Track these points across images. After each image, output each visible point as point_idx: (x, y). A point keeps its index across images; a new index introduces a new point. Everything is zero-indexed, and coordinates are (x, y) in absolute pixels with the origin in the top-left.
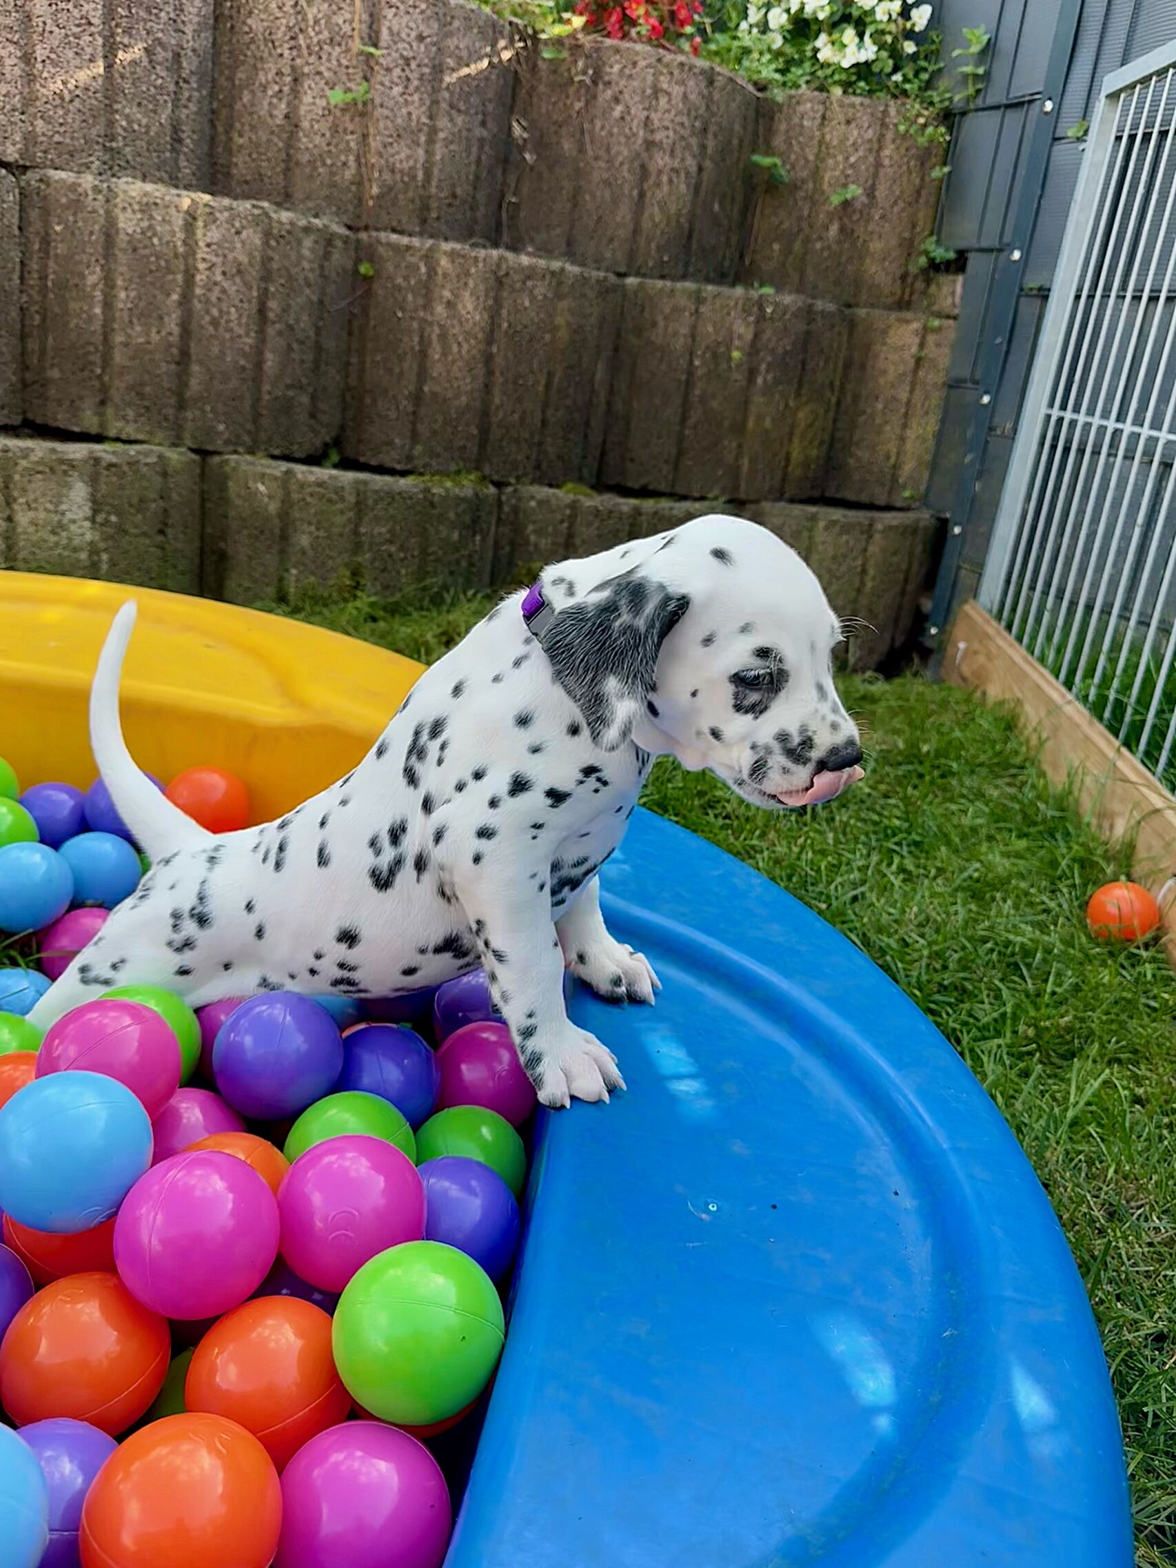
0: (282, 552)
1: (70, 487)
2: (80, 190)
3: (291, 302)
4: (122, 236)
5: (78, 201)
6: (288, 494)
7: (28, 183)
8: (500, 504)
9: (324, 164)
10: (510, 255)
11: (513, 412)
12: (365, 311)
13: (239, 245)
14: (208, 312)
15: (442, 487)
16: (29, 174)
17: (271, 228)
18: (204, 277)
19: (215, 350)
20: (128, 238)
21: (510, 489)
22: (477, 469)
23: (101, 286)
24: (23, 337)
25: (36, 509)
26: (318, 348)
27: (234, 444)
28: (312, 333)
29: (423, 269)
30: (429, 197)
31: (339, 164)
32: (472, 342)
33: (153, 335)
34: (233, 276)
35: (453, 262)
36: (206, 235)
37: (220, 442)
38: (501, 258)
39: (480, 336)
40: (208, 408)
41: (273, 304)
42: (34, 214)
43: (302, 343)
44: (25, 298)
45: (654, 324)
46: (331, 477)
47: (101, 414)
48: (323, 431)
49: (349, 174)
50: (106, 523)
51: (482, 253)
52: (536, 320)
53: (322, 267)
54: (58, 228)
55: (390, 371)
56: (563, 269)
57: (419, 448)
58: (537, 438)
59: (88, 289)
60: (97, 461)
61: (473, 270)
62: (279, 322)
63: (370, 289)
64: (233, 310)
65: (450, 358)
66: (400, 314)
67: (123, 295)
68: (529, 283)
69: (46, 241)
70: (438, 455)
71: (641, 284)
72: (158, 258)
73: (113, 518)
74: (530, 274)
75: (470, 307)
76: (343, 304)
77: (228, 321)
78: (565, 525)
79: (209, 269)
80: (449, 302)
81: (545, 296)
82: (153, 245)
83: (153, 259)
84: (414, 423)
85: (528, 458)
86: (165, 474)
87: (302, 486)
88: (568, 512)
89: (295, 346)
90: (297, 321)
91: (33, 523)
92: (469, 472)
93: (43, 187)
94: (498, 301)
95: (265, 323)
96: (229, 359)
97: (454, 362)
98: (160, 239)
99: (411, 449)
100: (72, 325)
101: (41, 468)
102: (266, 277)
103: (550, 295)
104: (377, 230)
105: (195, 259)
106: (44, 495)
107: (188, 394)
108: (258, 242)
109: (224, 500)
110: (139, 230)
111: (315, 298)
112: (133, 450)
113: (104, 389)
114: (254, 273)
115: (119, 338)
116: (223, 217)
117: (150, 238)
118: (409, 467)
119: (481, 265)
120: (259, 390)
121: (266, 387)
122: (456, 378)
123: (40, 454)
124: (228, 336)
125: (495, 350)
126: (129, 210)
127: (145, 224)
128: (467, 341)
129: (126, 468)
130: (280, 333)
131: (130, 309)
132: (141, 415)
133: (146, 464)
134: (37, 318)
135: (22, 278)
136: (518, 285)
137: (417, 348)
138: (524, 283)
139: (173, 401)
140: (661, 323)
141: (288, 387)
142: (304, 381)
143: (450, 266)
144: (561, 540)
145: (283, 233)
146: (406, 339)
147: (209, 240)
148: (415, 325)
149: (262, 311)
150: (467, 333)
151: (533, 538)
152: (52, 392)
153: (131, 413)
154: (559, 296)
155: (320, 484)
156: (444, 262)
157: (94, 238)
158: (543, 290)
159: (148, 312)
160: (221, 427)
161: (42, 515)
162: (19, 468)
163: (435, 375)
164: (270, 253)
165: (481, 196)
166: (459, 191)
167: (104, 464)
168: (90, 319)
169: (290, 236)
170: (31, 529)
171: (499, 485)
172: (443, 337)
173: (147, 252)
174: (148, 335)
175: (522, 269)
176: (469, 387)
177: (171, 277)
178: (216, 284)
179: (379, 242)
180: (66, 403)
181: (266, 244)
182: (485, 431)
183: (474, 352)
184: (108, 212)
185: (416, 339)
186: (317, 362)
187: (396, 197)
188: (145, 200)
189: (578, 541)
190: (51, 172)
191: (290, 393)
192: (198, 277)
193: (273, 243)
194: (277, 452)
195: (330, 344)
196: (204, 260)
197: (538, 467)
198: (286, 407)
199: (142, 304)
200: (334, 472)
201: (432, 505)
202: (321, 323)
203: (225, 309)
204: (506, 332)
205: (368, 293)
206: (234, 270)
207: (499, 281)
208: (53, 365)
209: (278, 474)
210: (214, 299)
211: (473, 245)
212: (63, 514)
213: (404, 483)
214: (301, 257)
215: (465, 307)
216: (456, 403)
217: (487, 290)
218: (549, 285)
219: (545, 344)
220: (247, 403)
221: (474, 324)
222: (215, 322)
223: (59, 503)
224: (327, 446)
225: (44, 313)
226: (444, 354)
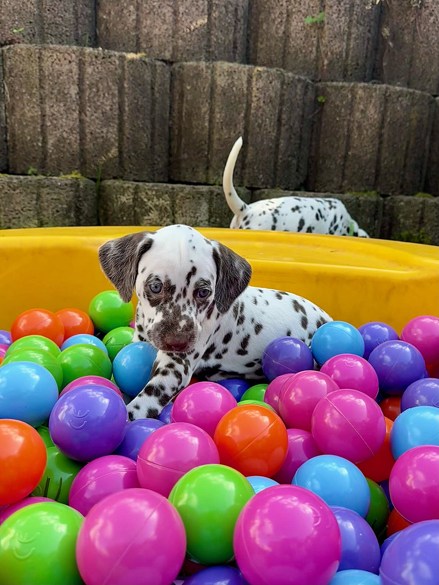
1: (200, 204)
2: (200, 69)
3: (292, 115)
4: (219, 88)
5: (198, 74)
7: (174, 69)
8: (384, 206)
9: (301, 52)
10: (391, 87)
11: (392, 160)
12: (320, 120)
13: (271, 89)
14: (256, 121)
15: (363, 197)
16: (174, 65)
17: (284, 81)
18: (256, 105)
19: (259, 140)
20: (221, 89)
21: (389, 198)
22: (375, 189)
23: (208, 112)
24: (170, 141)
26: (301, 138)
27: (266, 184)
28: (299, 130)
29: (350, 96)
30: (347, 65)
31: (308, 52)
32: (373, 128)
33: (232, 134)
34: (268, 104)
35: (365, 91)
36: (257, 85)
37: (260, 183)
38: (387, 88)
39: (377, 125)
40: (255, 168)
41: (284, 116)
42: (176, 83)
43: (294, 135)
44: (171, 122)
47: (207, 174)
48: (301, 177)
49: (313, 56)
50: (215, 221)
51: (378, 86)
52: (403, 116)
53: (303, 99)
54: (188, 88)
55: (332, 146)
56: (414, 92)
57: (346, 182)
58: (402, 173)
59: (202, 114)
60: (212, 192)
61: (374, 94)
62: (286, 124)
63: (323, 108)
64: (267, 120)
65: (362, 137)
66: (338, 119)
67: (218, 116)
68: (400, 99)
69: (182, 95)
70: (355, 184)
72: (235, 97)
73: (218, 220)
74: (400, 94)
75: (372, 112)
76: (311, 117)
77: (265, 125)
78: (420, 212)
79: (258, 100)
80: (362, 111)
81: (407, 105)
82: (233, 91)
83: (233, 97)
84: (343, 170)
85: (397, 182)
88: (421, 206)
89: (293, 136)
90: (294, 124)
92: (372, 190)
93: (181, 70)
94: (385, 108)
95: (281, 125)
96: (265, 143)
97: (364, 138)
98: (236, 88)
99: (342, 182)
100: (194, 132)
101: (188, 196)
102: (282, 104)
103: (409, 104)
104: (326, 81)
105: (252, 97)
106: (190, 209)
107: (247, 161)
108: (279, 87)
110: (227, 85)
111: (301, 113)
113: (208, 161)
114: (277, 101)
115: (216, 137)
116: (264, 75)
117: (232, 88)
119: (378, 92)
120: (277, 157)
121: (280, 156)
122: (365, 146)
123: (188, 189)
124: (265, 132)
125: (383, 131)
126: (222, 76)
127: (230, 81)
128: (371, 128)
130: (287, 130)
131: (221, 122)
134: (177, 131)
135: (170, 113)
136: (395, 100)
137: (346, 134)
138: (398, 99)
139: (239, 165)
141: (289, 156)
142: (295, 153)
143: (363, 94)
144: (418, 220)
145: (290, 82)
146: (341, 130)
147: (258, 86)
148: (345, 123)
149: (279, 120)
150: (371, 125)
151: (402, 220)
152: (183, 165)
154: (413, 105)
156: (360, 92)
157: (206, 90)
158: (406, 102)
159: (229, 123)
160: (261, 176)
162: (179, 197)
163: (355, 145)
164: (284, 92)
165: (368, 66)
166: (359, 62)
167: (215, 193)
168: (203, 129)
169: (292, 84)
171: (384, 196)
172: (359, 127)
173: (230, 94)
174: (230, 134)
175: (396, 92)
176: (371, 150)
177: (240, 105)
178: (260, 107)
179: (327, 86)
180: (190, 170)
181: (282, 87)
182: (378, 171)
183: (374, 133)
184: (213, 77)
185: (346, 130)
186: (300, 145)
187: (334, 66)
188: (230, 70)
189: (426, 220)
190: (185, 63)
191: (290, 159)
192: (253, 105)
193: (285, 87)
195: (306, 135)
196: (256, 96)
197: (402, 186)
198: (288, 165)
199: (227, 119)
202: (302, 126)
203: (264, 119)
204: (389, 123)
205: (322, 111)
206: (269, 100)
207: (386, 99)
208: (184, 153)
210: (259, 115)
211: (373, 83)
212: (197, 218)
213: (347, 196)
214: (296, 94)
215: (370, 112)
216: (365, 158)
217: (381, 103)
218: (409, 99)
219: (406, 128)
220: (272, 164)
221: (374, 120)
222: (260, 126)
223: (196, 213)
224: (301, 184)
225: (180, 130)
226: (360, 135)
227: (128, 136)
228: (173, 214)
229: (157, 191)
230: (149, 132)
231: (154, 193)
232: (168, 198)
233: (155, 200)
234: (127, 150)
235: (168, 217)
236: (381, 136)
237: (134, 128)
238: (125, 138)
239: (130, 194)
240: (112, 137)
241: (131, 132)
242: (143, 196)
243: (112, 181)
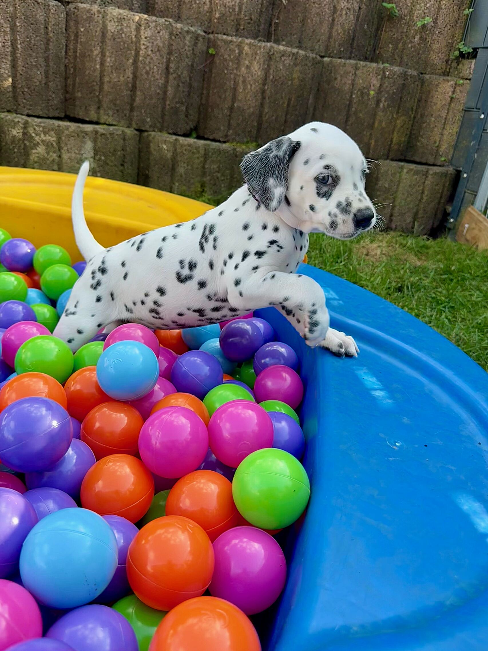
0: (172, 176)
1: (85, 143)
2: (92, 12)
3: (180, 65)
4: (109, 33)
5: (91, 17)
6: (176, 150)
7: (70, 9)
9: (195, 3)
10: (275, 46)
11: (273, 116)
12: (211, 71)
13: (159, 38)
14: (144, 68)
16: (70, 5)
17: (173, 31)
18: (144, 52)
19: (147, 85)
20: (111, 34)
23: (99, 56)
24: (66, 79)
25: (71, 153)
26: (190, 86)
27: (153, 127)
28: (188, 79)
29: (237, 51)
30: (241, 19)
31: (202, 3)
32: (257, 84)
33: (121, 78)
34: (156, 52)
35: (250, 48)
36: (145, 33)
37: (147, 126)
38: (271, 47)
39: (260, 82)
40: (143, 111)
41: (172, 65)
42: (72, 23)
43: (183, 83)
44: (67, 61)
45: (336, 79)
46: (194, 142)
47: (98, 113)
48: (190, 123)
49: (206, 7)
50: (100, 160)
51: (263, 44)
52: (285, 75)
53: (193, 49)
54: (82, 30)
55: (220, 97)
56: (297, 53)
57: (231, 131)
58: (283, 128)
59: (94, 57)
60: (96, 132)
61: (258, 52)
62: (174, 73)
63: (213, 60)
64: (155, 67)
65: (246, 91)
66: (226, 71)
67: (109, 60)
68: (283, 58)
69: (77, 36)
70: (239, 135)
71: (331, 60)
72: (124, 43)
73: (103, 158)
74: (283, 54)
75: (257, 69)
76: (202, 66)
77: (153, 73)
79: (146, 48)
80: (247, 66)
81: (290, 64)
82: (122, 37)
83: (122, 43)
84: (229, 121)
86: (124, 139)
87: (182, 146)
89: (181, 84)
90: (182, 73)
91: (70, 158)
92: (252, 142)
93: (76, 11)
94: (268, 66)
95: (169, 74)
96: (153, 89)
97: (248, 93)
98: (125, 35)
99: (228, 131)
100: (87, 73)
101: (73, 134)
102: (170, 53)
103: (292, 64)
104: (218, 34)
105: (140, 44)
106: (74, 146)
107: (135, 104)
108: (167, 37)
109: (149, 152)
110: (116, 31)
111: (190, 63)
112: (111, 128)
113: (100, 102)
114: (165, 51)
115: (106, 79)
116: (152, 25)
117: (121, 34)
118: (226, 140)
119: (262, 50)
120: (165, 104)
121: (168, 102)
122: (249, 100)
123: (73, 128)
124: (152, 79)
125: (266, 87)
126: (113, 22)
127: (119, 28)
128: (255, 84)
129: (108, 136)
130: (175, 79)
131: (112, 66)
132: (114, 113)
133: (117, 135)
134: (72, 69)
135: (66, 52)
136: (278, 59)
137: (232, 87)
138: (281, 58)
139: (128, 107)
140: (339, 78)
141: (177, 103)
142: (184, 100)
143: (249, 50)
145: (178, 33)
146: (228, 83)
147: (146, 35)
148: (232, 76)
149: (167, 68)
150: (255, 80)
152: (77, 103)
153: (111, 113)
154: (296, 65)
155: (190, 145)
156: (246, 48)
157: (97, 34)
158: (288, 61)
159: (119, 68)
160: (148, 120)
161: (73, 155)
162: (64, 134)
163: (240, 98)
164: (172, 42)
165: (262, 20)
166: (253, 17)
167: (99, 134)
168: (95, 70)
169: (180, 35)
170: (69, 161)
172: (244, 82)
173: (119, 40)
174: (119, 78)
175: (280, 52)
176: (254, 105)
177: (129, 52)
178: (148, 55)
179: (218, 38)
180: (83, 108)
181: (171, 38)
182: (260, 124)
183: (257, 88)
184: (104, 22)
185: (232, 83)
186: (189, 92)
187: (226, 18)
188: (119, 17)
190: (80, 5)
191: (178, 105)
192: (141, 52)
193: (173, 37)
194: (171, 132)
195: (195, 84)
196: (144, 44)
198: (176, 111)
199: (117, 64)
200: (195, 140)
201: (236, 156)
202: (191, 75)
203: (152, 67)
204: (272, 80)
205: (212, 62)
206: (156, 50)
207: (270, 57)
208: (78, 91)
209: (172, 141)
210: (147, 62)
211: (260, 41)
212: (82, 155)
213: (225, 146)
214: (185, 45)
215: (254, 68)
216: (248, 111)
217: (264, 61)
218: (292, 59)
219: (288, 86)
220: (160, 109)
221: (258, 76)
222: (147, 73)
223: (80, 150)
224: (191, 130)
225: (75, 68)
226: (244, 89)
227: (21, 73)
228: (59, 150)
229: (44, 127)
230: (42, 70)
231: (41, 129)
232: (54, 135)
233: (42, 135)
234: (20, 86)
235: (54, 152)
236: (263, 92)
237: (27, 66)
238: (18, 74)
239: (20, 128)
240: (4, 72)
241: (24, 69)
242: (31, 131)
243: (6, 114)
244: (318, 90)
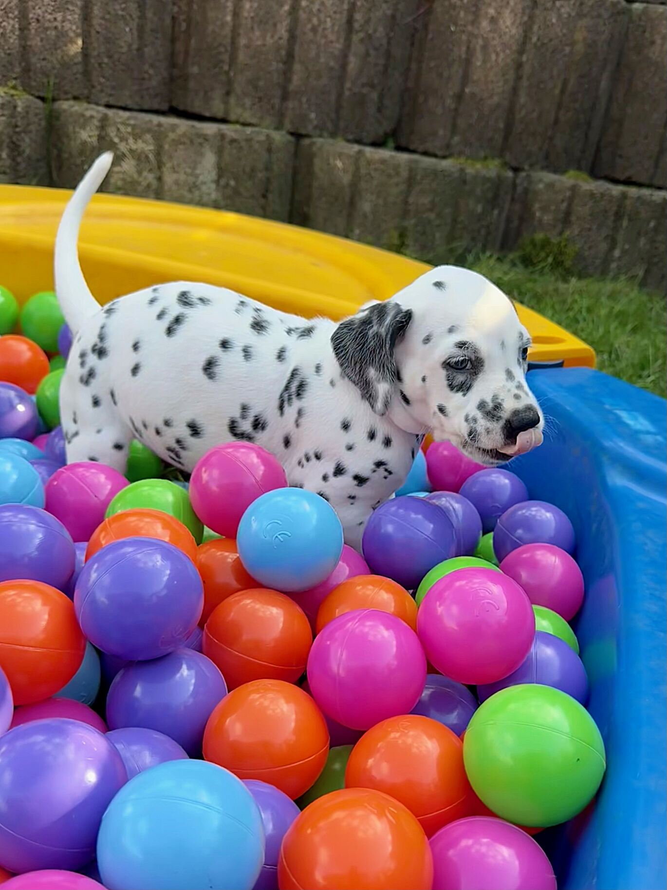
0: (350, 216)
1: (202, 155)
3: (372, 15)
6: (357, 169)
8: (514, 185)
11: (534, 110)
12: (426, 27)
14: (310, 20)
15: (474, 168)
19: (313, 54)
21: (523, 174)
22: (501, 155)
24: (173, 40)
25: (177, 172)
26: (388, 55)
27: (321, 129)
28: (385, 42)
32: (508, 51)
33: (268, 39)
37: (310, 127)
39: (514, 48)
40: (304, 100)
41: (358, 16)
43: (376, 49)
44: (176, 9)
45: (653, 43)
46: (392, 157)
47: (226, 103)
48: (385, 123)
50: (227, 185)
52: (560, 34)
55: (440, 75)
57: (456, 139)
58: (549, 133)
60: (223, 136)
62: (360, 31)
63: (431, 7)
64: (328, 20)
65: (489, 65)
66: (453, 29)
67: (248, 6)
70: (471, 145)
71: (645, 8)
73: (232, 183)
75: (508, 23)
76: (409, 19)
77: (324, 29)
78: (565, 205)
80: (492, 18)
81: (570, 15)
84: (455, 118)
85: (540, 149)
86: (269, 150)
87: (369, 163)
88: (568, 194)
89: (372, 52)
90: (375, 31)
91: (177, 183)
92: (493, 158)
94: (531, 17)
95: (351, 32)
96: (322, 60)
97: (492, 67)
99: (451, 138)
100: (209, 30)
101: (182, 140)
103: (573, 14)
106: (185, 161)
107: (291, 88)
109: (310, 173)
111: (389, 12)
112: (249, 130)
113: (230, 83)
115: (243, 41)
118: (447, 153)
120: (342, 87)
121: (348, 85)
122: (492, 82)
123: (183, 129)
124: (323, 41)
125: (524, 58)
128: (504, 51)
129: (243, 144)
130: (361, 41)
131: (252, 18)
132: (254, 104)
133: (258, 142)
134: (184, 25)
137: (463, 56)
139: (278, 93)
140: (659, 41)
141: (364, 85)
142: (376, 81)
144: (561, 215)
146: (456, 49)
148: (464, 37)
149: (350, 21)
150: (505, 45)
151: (538, 214)
152: (192, 84)
153: (248, 102)
154: (580, 16)
155: (383, 161)
158: (568, 10)
159: (265, 20)
160: (313, 116)
161: (182, 177)
162: (168, 140)
163: (475, 78)
167: (227, 140)
168: (223, 25)
170: (174, 188)
171: (516, 170)
172: (485, 47)
174: (264, 38)
176: (500, 90)
180: (201, 94)
182: (509, 126)
183: (508, 60)
185: (464, 49)
186: (386, 67)
189: (573, 218)
191: (365, 90)
194: (351, 137)
195: (397, 52)
197: (547, 157)
198: (360, 101)
199: (262, 13)
200: (393, 153)
201: (465, 182)
202: (392, 34)
203: (322, 19)
204: (535, 44)
205: (430, 11)
208: (193, 64)
209: (352, 153)
210: (315, 10)
212: (197, 177)
213: (446, 164)
215: (504, 22)
216: (489, 102)
217: (524, 9)
218: (574, 4)
219: (565, 56)
220: (333, 98)
221: (511, 37)
222: (314, 30)
223: (194, 168)
224: (387, 135)
225: (189, 21)
226: (484, 62)
227: (98, 29)
228: (159, 168)
229: (134, 127)
230: (134, 25)
231: (129, 129)
232: (151, 141)
233: (131, 141)
234: (95, 53)
235: (150, 171)
236: (519, 66)
237: (107, 16)
238: (93, 33)
239: (93, 128)
240: (71, 29)
241: (103, 22)
242: (112, 132)
243: (71, 102)
244: (618, 64)
